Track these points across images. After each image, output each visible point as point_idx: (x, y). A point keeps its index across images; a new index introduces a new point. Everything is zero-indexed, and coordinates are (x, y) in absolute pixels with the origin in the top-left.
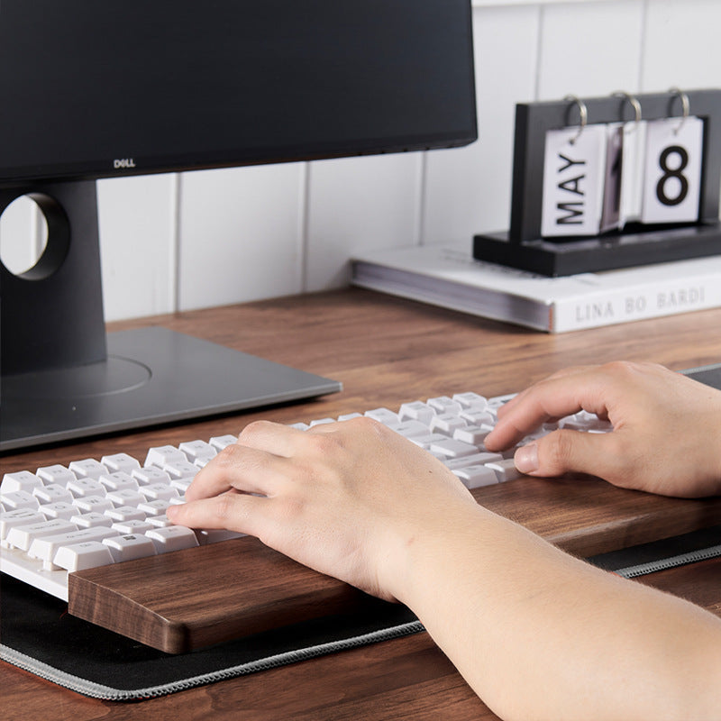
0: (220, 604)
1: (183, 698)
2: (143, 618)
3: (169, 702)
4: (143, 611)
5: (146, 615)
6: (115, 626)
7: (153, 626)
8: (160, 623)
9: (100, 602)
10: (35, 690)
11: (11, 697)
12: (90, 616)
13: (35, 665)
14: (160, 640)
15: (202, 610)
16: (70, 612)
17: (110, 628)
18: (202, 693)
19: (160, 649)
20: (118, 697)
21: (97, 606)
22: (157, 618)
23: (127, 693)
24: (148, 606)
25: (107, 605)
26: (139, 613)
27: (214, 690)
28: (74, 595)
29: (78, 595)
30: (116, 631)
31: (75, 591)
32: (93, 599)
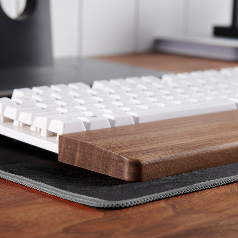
0: (158, 151)
1: (151, 207)
2: (110, 159)
3: (142, 209)
4: (110, 154)
5: (112, 157)
6: (90, 166)
7: (117, 164)
8: (123, 161)
9: (80, 152)
10: (49, 202)
11: (34, 206)
12: (73, 161)
13: (47, 188)
14: (122, 172)
15: (149, 154)
16: (60, 160)
17: (87, 168)
18: (163, 204)
19: (122, 178)
20: (108, 205)
21: (78, 155)
22: (120, 158)
23: (114, 203)
24: (113, 151)
25: (85, 153)
26: (107, 156)
27: (171, 201)
28: (62, 149)
29: (65, 148)
30: (91, 170)
31: (63, 145)
32: (75, 150)
